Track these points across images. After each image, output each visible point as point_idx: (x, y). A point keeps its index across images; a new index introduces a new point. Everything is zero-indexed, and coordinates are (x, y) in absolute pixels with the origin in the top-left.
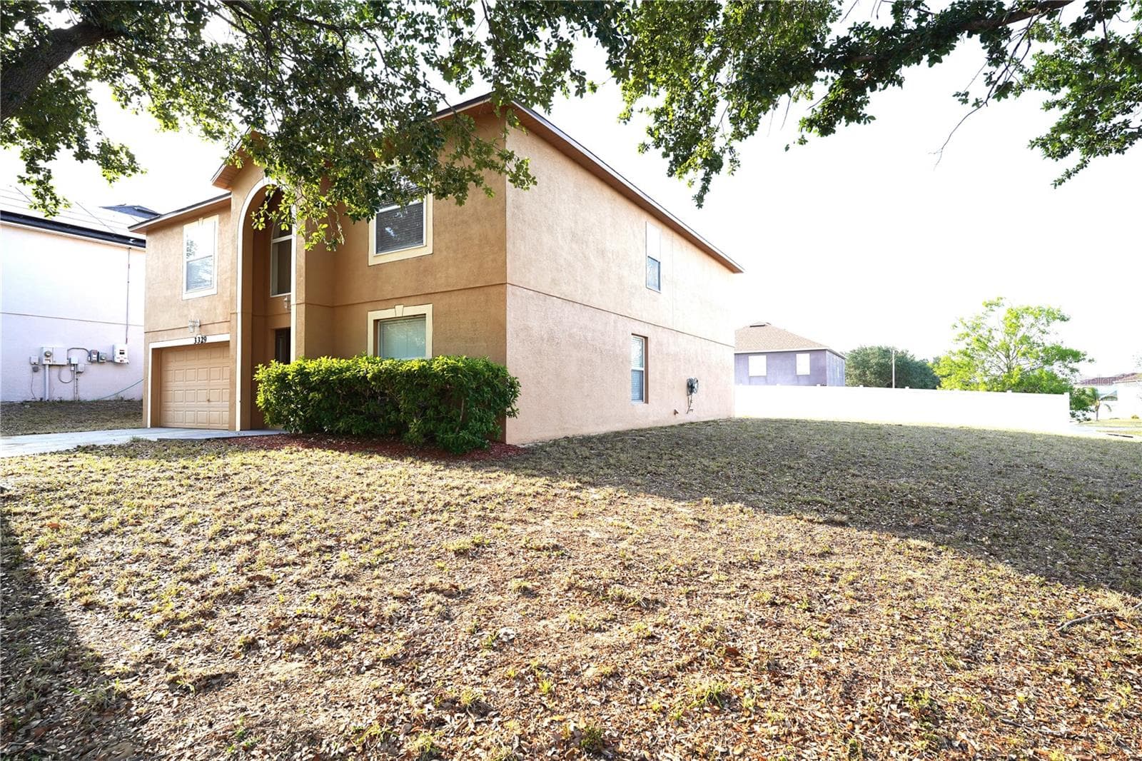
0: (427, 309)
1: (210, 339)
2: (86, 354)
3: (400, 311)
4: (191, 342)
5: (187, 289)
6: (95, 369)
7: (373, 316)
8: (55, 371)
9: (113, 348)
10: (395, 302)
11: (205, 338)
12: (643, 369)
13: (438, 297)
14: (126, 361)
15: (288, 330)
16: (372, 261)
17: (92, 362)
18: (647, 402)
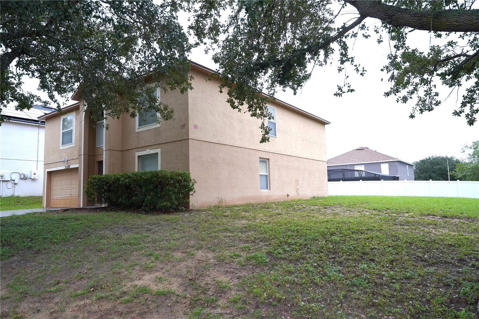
0: (158, 151)
1: (72, 167)
2: (19, 175)
3: (148, 152)
4: (63, 168)
5: (62, 144)
6: (23, 182)
7: (138, 154)
8: (5, 183)
9: (31, 172)
10: (146, 148)
11: (69, 166)
12: (268, 174)
13: (163, 145)
14: (36, 178)
15: (102, 161)
16: (137, 131)
17: (22, 179)
18: (270, 189)
